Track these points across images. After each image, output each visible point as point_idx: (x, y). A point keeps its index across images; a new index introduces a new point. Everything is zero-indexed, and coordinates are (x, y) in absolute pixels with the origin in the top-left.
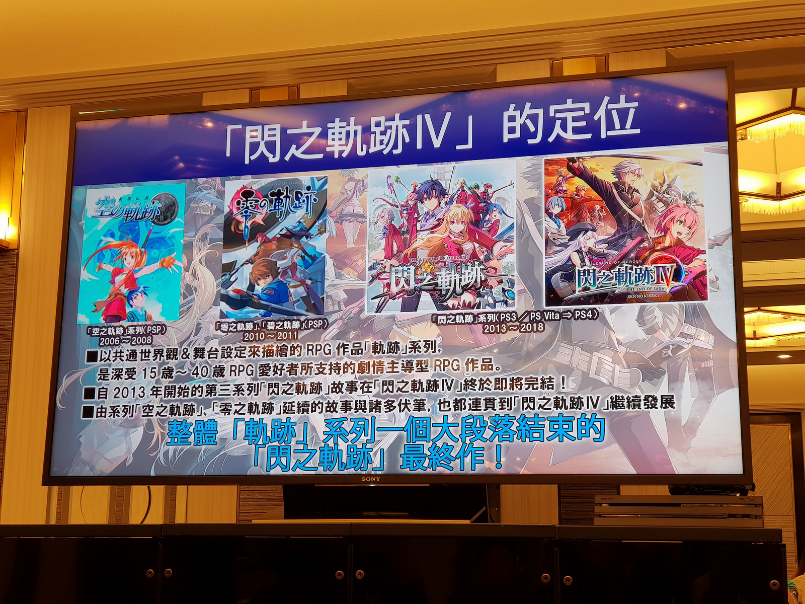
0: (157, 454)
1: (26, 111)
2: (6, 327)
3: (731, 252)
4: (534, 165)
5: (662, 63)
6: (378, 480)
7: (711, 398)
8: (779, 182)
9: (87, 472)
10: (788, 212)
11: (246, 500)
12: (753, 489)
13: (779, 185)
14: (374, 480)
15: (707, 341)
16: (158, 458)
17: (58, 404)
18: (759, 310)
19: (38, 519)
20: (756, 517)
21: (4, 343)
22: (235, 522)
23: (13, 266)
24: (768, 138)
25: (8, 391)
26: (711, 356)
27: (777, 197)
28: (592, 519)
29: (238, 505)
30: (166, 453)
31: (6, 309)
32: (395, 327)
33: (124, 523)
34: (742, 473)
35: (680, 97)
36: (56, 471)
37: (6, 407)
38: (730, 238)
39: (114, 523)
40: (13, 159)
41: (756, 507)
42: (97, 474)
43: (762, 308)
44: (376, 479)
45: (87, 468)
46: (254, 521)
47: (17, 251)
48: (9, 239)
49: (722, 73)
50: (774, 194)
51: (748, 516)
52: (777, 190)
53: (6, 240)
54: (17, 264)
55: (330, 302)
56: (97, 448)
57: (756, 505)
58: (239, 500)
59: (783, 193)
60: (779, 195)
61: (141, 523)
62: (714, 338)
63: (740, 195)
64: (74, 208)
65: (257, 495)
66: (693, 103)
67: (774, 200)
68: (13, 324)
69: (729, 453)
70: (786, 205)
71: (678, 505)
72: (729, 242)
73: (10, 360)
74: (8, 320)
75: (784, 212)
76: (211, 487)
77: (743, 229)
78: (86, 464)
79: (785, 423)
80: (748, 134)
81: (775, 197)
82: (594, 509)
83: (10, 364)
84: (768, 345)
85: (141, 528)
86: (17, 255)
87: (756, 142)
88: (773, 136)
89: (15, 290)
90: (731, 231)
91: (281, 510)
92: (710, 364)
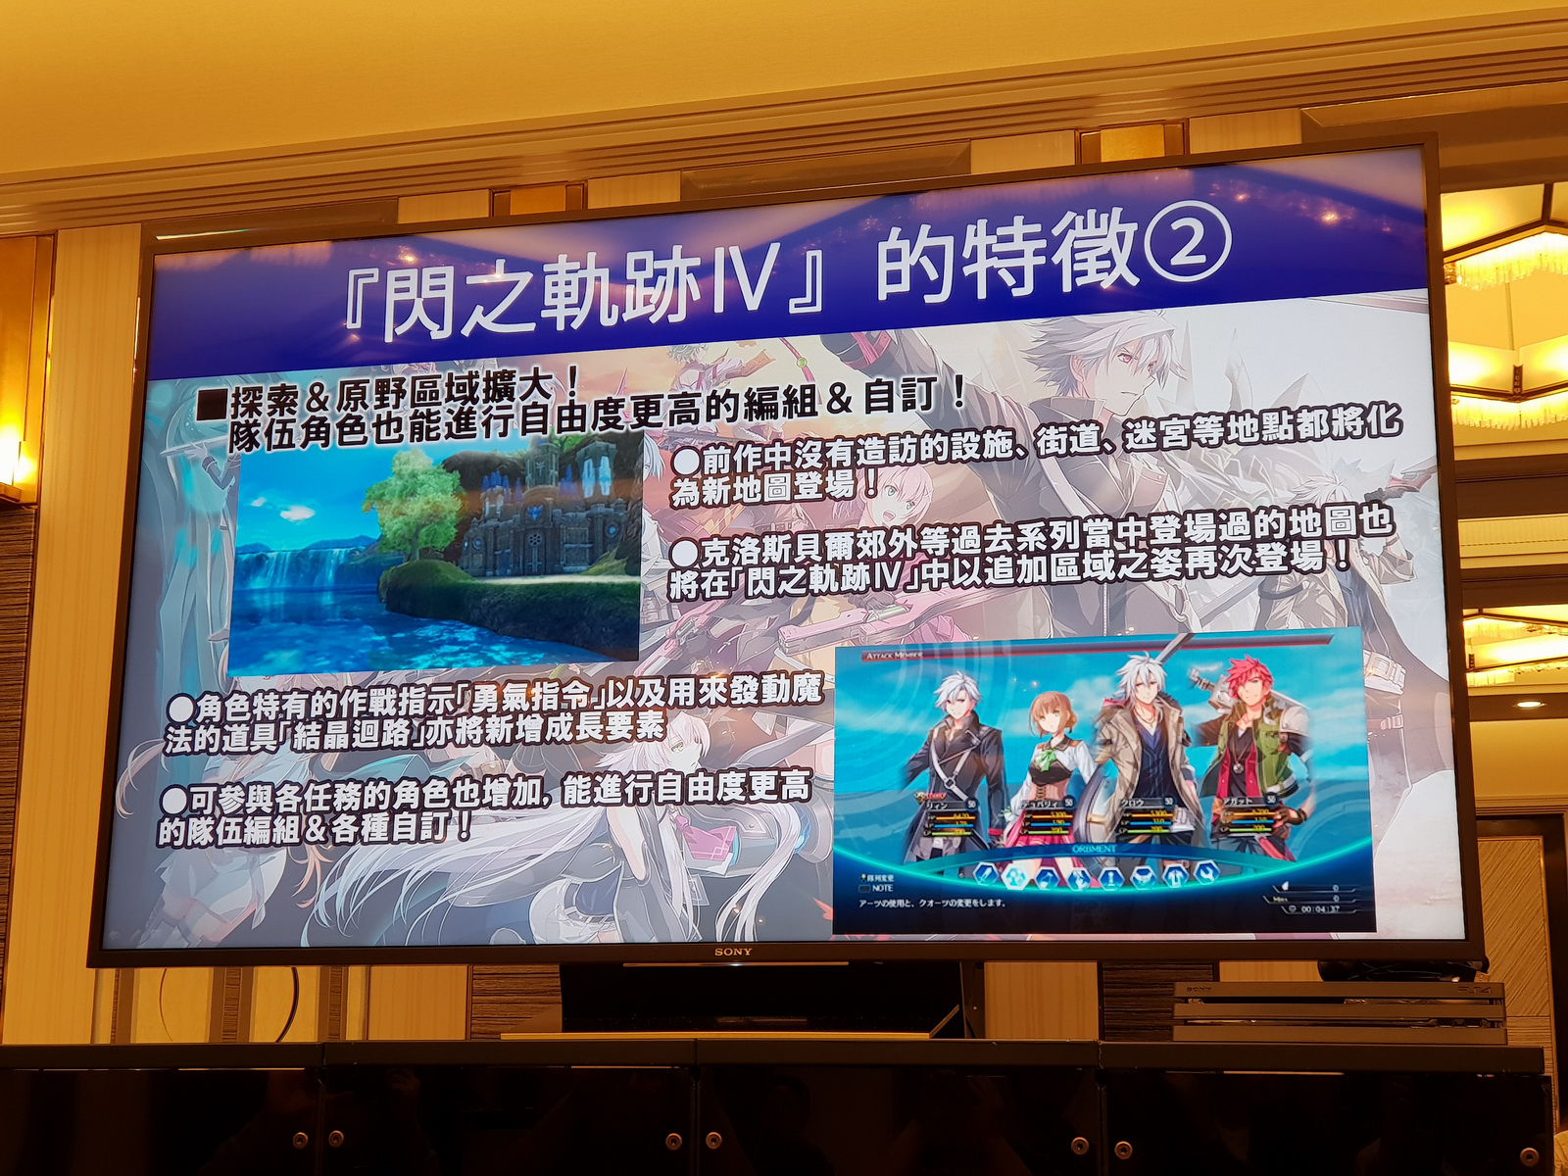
0: (313, 904)
1: (54, 235)
2: (14, 655)
3: (1435, 504)
4: (1048, 335)
5: (1292, 137)
6: (748, 954)
7: (1400, 790)
8: (1518, 365)
9: (174, 940)
10: (1535, 424)
11: (484, 993)
12: (1485, 968)
13: (1518, 371)
14: (740, 953)
15: (1391, 678)
16: (314, 911)
17: (119, 807)
18: (1481, 614)
19: (75, 1034)
20: (1492, 1024)
21: (10, 687)
22: (463, 1038)
23: (29, 535)
24: (1498, 280)
25: (18, 782)
26: (1399, 708)
27: (1515, 394)
28: (1171, 1028)
29: (469, 1004)
30: (331, 903)
31: (14, 619)
32: (778, 652)
33: (239, 1041)
34: (1464, 938)
35: (1326, 201)
36: (115, 938)
37: (14, 812)
38: (1435, 476)
39: (220, 1041)
40: (28, 327)
41: (1491, 1003)
42: (194, 945)
43: (1485, 610)
44: (744, 952)
45: (176, 932)
46: (505, 1037)
47: (36, 507)
48: (18, 484)
49: (1415, 155)
50: (1509, 388)
51: (1476, 1022)
52: (1515, 381)
53: (15, 485)
54: (36, 533)
55: (652, 605)
56: (196, 893)
57: (1492, 1001)
58: (471, 992)
59: (1526, 387)
60: (1518, 390)
61: (278, 1041)
62: (1404, 671)
63: (1452, 393)
64: (150, 424)
65: (508, 984)
66: (1351, 214)
67: (1509, 400)
68: (27, 650)
69: (1438, 898)
70: (1532, 411)
71: (1339, 1000)
72: (1432, 485)
73: (22, 720)
74: (19, 642)
75: (1529, 425)
76: (417, 968)
77: (1459, 456)
78: (174, 923)
79: (1533, 835)
80: (1458, 272)
81: (1510, 395)
82: (1173, 1007)
83: (22, 728)
84: (1499, 681)
85: (278, 1052)
86: (36, 514)
87: (1473, 288)
88: (1507, 277)
89: (33, 583)
90: (1436, 464)
91: (556, 1013)
92: (1397, 722)
